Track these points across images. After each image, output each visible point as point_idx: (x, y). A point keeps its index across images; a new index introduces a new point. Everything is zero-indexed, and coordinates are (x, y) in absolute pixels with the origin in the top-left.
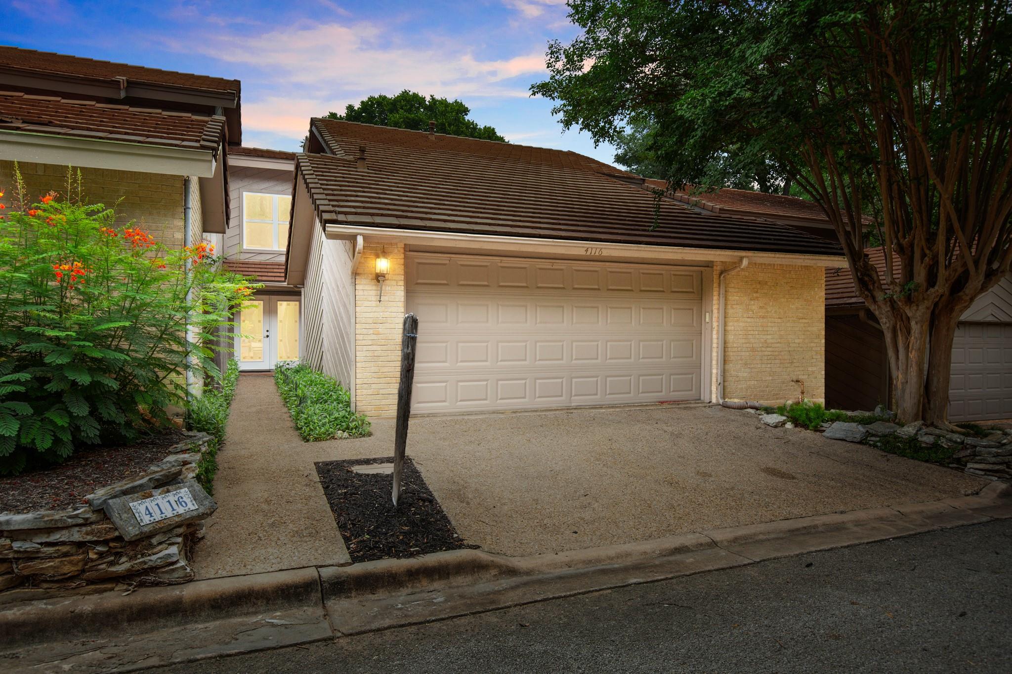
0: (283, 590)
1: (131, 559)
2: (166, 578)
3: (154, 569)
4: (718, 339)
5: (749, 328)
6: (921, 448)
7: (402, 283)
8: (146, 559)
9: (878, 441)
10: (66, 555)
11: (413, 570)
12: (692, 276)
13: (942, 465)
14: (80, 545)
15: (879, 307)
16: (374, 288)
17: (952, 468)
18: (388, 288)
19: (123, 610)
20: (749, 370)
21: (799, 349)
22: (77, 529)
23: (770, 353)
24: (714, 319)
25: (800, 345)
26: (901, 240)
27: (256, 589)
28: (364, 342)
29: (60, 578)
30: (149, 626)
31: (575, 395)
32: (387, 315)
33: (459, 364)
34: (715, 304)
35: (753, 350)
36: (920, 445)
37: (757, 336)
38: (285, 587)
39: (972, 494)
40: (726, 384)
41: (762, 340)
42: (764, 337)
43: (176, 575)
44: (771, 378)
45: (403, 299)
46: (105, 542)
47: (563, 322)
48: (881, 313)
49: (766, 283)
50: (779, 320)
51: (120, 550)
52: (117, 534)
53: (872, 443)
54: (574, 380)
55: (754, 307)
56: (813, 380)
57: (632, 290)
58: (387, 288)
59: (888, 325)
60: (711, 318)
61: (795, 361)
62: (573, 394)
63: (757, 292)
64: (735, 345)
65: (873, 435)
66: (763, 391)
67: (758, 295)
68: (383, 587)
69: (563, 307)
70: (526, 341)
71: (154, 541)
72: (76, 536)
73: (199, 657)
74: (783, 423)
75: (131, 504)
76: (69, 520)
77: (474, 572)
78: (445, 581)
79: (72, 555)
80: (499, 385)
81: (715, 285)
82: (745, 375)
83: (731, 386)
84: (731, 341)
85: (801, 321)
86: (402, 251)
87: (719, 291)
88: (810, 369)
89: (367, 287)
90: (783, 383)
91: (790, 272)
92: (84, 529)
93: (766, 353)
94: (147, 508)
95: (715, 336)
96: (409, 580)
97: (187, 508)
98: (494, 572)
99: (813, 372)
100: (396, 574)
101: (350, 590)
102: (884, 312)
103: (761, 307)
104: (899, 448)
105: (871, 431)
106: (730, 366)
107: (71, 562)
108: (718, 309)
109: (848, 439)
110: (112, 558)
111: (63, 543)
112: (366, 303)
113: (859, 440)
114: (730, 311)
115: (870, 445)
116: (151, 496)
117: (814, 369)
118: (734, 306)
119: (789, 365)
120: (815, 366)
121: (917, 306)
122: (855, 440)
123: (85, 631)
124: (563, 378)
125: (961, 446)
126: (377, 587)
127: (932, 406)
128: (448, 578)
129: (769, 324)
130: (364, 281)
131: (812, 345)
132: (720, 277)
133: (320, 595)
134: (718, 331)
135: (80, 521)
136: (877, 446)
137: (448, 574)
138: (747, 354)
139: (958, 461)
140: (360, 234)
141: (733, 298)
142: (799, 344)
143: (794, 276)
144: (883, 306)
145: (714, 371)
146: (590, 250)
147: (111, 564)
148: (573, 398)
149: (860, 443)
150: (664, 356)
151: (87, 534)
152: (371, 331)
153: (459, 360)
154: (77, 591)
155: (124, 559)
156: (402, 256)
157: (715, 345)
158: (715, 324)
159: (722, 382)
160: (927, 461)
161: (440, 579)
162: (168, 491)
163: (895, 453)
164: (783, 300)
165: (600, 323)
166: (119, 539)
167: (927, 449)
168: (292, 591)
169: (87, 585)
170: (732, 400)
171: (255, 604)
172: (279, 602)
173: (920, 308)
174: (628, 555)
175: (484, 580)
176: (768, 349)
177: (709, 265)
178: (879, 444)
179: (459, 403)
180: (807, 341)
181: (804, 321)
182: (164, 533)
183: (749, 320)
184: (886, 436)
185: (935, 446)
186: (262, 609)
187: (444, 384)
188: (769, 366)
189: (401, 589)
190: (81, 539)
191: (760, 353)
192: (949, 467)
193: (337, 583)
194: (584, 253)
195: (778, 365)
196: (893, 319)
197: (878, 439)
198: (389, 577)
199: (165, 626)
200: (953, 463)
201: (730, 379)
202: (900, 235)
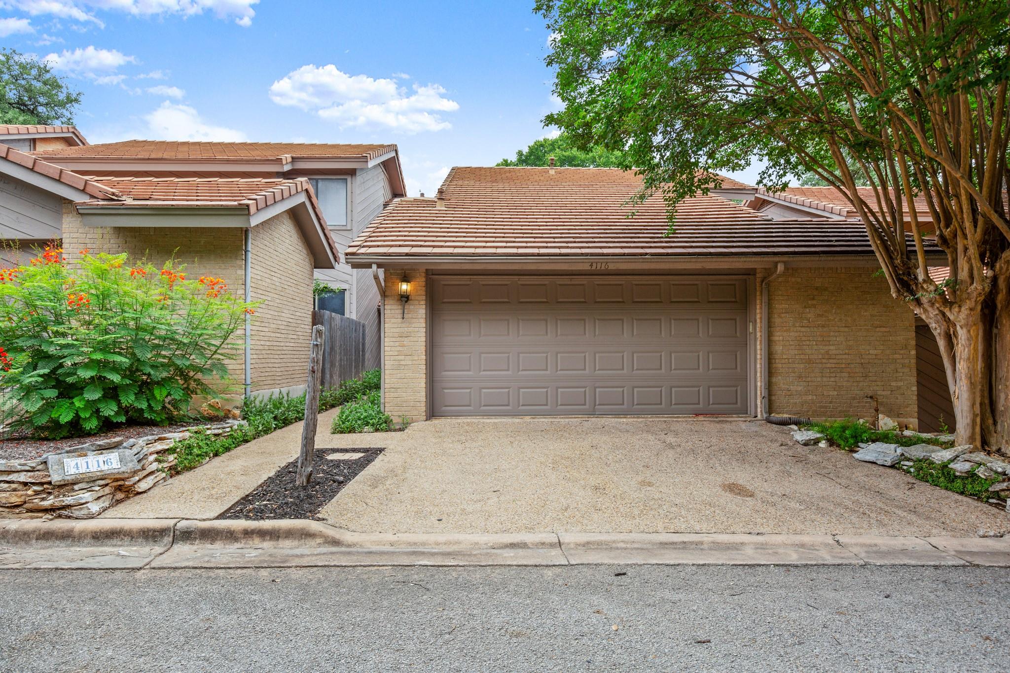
0: (144, 532)
1: (55, 497)
2: (76, 514)
3: (69, 506)
4: (761, 350)
5: (804, 338)
6: (956, 477)
7: (423, 302)
8: (64, 499)
9: (911, 467)
10: (15, 490)
11: (249, 530)
12: (734, 285)
13: (979, 499)
14: (25, 484)
15: (925, 311)
16: (400, 307)
17: (991, 504)
18: (412, 307)
19: (35, 531)
20: (805, 384)
21: (876, 361)
22: (25, 473)
23: (833, 366)
24: (758, 329)
25: (879, 357)
26: (944, 231)
27: (125, 528)
28: (391, 353)
29: (9, 505)
30: (48, 544)
31: (599, 405)
32: (410, 329)
33: (482, 373)
34: (759, 313)
35: (810, 361)
36: (954, 474)
37: (815, 347)
38: (146, 530)
39: (995, 536)
40: (773, 398)
41: (823, 352)
42: (827, 348)
43: (83, 512)
44: (836, 393)
45: (424, 316)
46: (42, 484)
47: (585, 334)
48: (928, 317)
49: (826, 289)
50: (846, 329)
51: (50, 491)
52: (49, 479)
53: (905, 468)
54: (598, 390)
55: (809, 316)
56: (899, 397)
57: (661, 302)
58: (409, 307)
59: (938, 331)
60: (755, 329)
61: (870, 374)
62: (597, 403)
63: (813, 299)
64: (785, 357)
65: (909, 460)
66: (826, 407)
67: (814, 302)
68: (221, 540)
69: (584, 320)
70: (547, 353)
71: (76, 487)
72: (23, 477)
73: (42, 567)
74: (816, 442)
75: (65, 460)
76: (19, 467)
77: (302, 538)
78: (274, 543)
79: (19, 491)
80: (521, 394)
81: (758, 293)
82: (800, 388)
83: (780, 399)
84: (779, 352)
85: (878, 329)
86: (423, 275)
87: (761, 300)
88: (894, 384)
89: (393, 307)
90: (854, 399)
91: (860, 275)
92: (29, 474)
93: (828, 365)
94: (77, 464)
95: (758, 347)
96: (244, 538)
97: (110, 467)
98: (319, 541)
99: (899, 388)
100: (234, 531)
101: (195, 538)
102: (932, 316)
103: (819, 315)
104: (931, 475)
105: (906, 454)
106: (778, 380)
107: (16, 495)
108: (761, 318)
109: (878, 462)
110: (45, 496)
111: (13, 482)
112: (393, 320)
113: (889, 464)
114: (777, 320)
115: (904, 470)
116: (86, 455)
117: (900, 384)
118: (783, 315)
119: (862, 379)
120: (901, 380)
121: (960, 307)
122: (886, 463)
123: (8, 542)
124: (586, 387)
125: (1001, 478)
126: (216, 539)
127: (999, 428)
128: (278, 540)
129: (832, 334)
130: (391, 302)
131: (897, 356)
132: (762, 285)
133: (171, 539)
134: (761, 341)
135: (27, 468)
136: (910, 472)
137: (279, 537)
138: (802, 366)
139: (996, 495)
140: (374, 263)
141: (780, 306)
142: (876, 355)
143: (866, 280)
144: (930, 309)
145: (759, 384)
146: (594, 265)
147: (43, 499)
148: (596, 407)
149: (892, 467)
150: (701, 368)
151: (30, 477)
152: (397, 344)
153: (482, 369)
154: (20, 515)
155: (52, 497)
156: (424, 279)
157: (759, 357)
158: (758, 334)
159: (767, 396)
160: (962, 493)
161: (271, 539)
162: (102, 454)
163: (927, 481)
164: (850, 307)
165: (625, 335)
166: (50, 483)
167: (963, 478)
168: (150, 533)
169: (27, 512)
170: (781, 415)
171: (122, 539)
172: (140, 540)
173: (963, 309)
174: (458, 543)
175: (307, 546)
176: (831, 361)
177: (751, 272)
178: (912, 470)
179: (483, 408)
180: (888, 352)
181: (883, 329)
182: (88, 482)
183: (803, 329)
184: (920, 461)
185: (971, 475)
186: (126, 543)
187: (469, 390)
188: (832, 379)
189: (235, 543)
190: (25, 481)
191: (820, 366)
192: (987, 502)
193: (186, 532)
194: (590, 268)
195: (846, 379)
196: (945, 323)
197: (911, 464)
198: (227, 532)
199: (58, 546)
200: (993, 498)
201: (779, 392)
202: (942, 225)
